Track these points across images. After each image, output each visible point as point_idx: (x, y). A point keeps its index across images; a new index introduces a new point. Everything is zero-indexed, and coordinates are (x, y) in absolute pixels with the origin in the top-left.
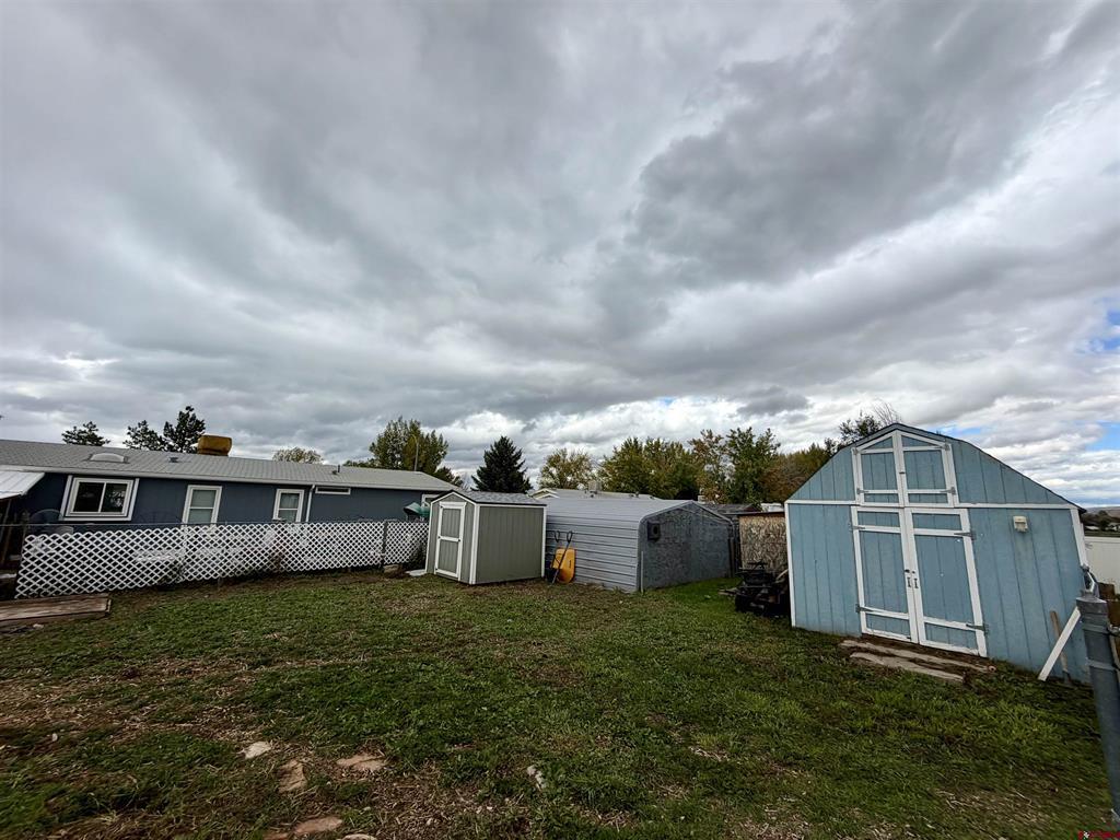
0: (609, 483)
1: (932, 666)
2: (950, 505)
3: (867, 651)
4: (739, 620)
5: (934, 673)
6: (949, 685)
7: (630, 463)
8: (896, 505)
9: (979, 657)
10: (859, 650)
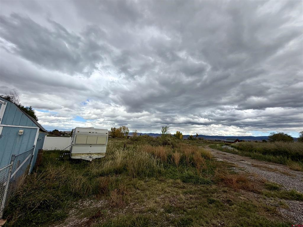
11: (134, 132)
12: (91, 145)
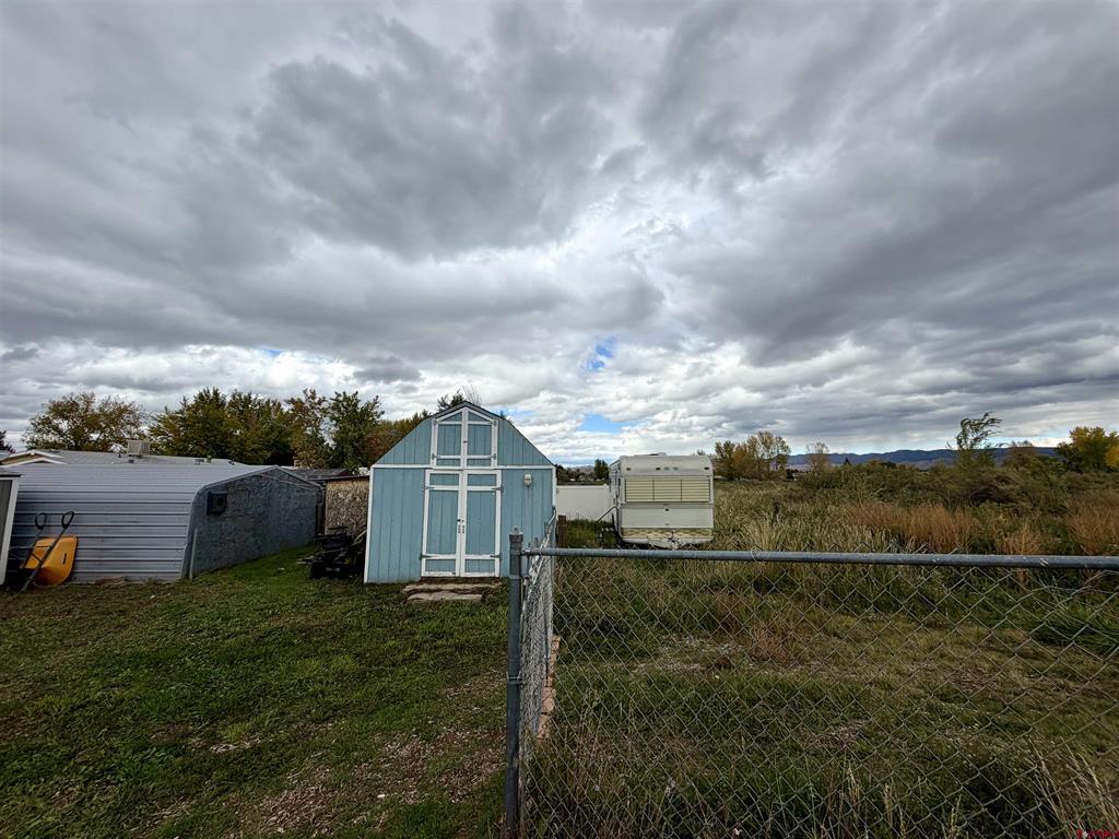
0: (167, 444)
1: (465, 592)
2: (492, 467)
3: (422, 591)
4: (311, 588)
5: (465, 597)
6: (472, 604)
7: (204, 420)
8: (458, 468)
9: (495, 577)
10: (416, 591)
11: (813, 451)
12: (666, 505)
